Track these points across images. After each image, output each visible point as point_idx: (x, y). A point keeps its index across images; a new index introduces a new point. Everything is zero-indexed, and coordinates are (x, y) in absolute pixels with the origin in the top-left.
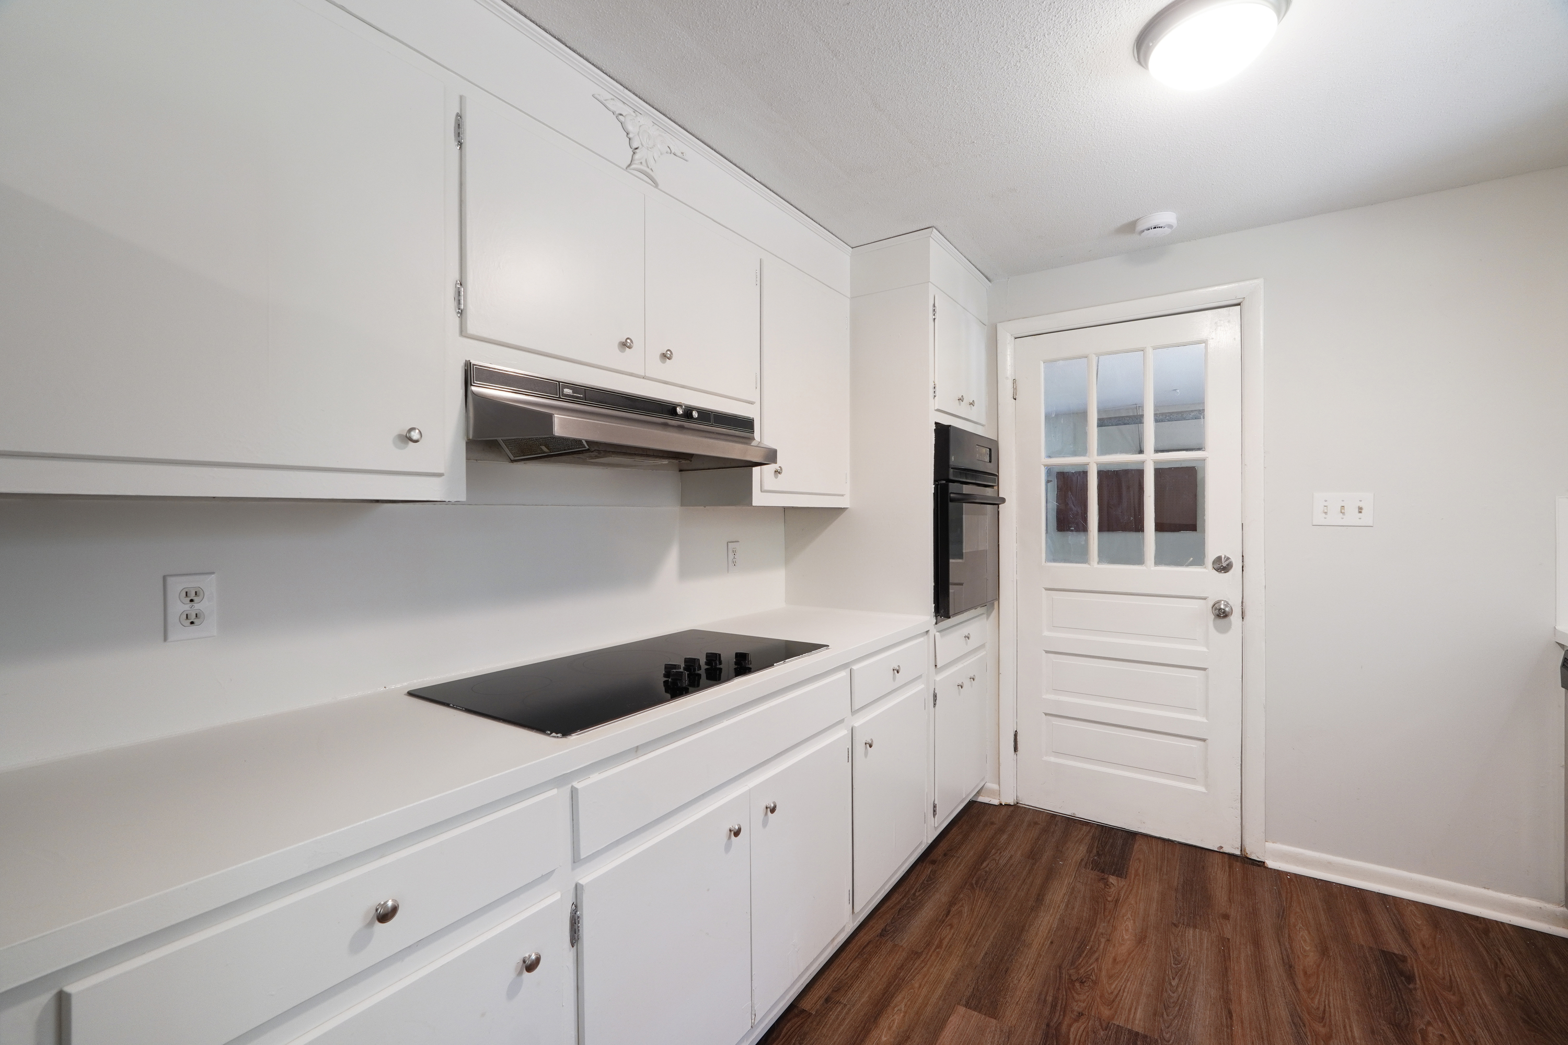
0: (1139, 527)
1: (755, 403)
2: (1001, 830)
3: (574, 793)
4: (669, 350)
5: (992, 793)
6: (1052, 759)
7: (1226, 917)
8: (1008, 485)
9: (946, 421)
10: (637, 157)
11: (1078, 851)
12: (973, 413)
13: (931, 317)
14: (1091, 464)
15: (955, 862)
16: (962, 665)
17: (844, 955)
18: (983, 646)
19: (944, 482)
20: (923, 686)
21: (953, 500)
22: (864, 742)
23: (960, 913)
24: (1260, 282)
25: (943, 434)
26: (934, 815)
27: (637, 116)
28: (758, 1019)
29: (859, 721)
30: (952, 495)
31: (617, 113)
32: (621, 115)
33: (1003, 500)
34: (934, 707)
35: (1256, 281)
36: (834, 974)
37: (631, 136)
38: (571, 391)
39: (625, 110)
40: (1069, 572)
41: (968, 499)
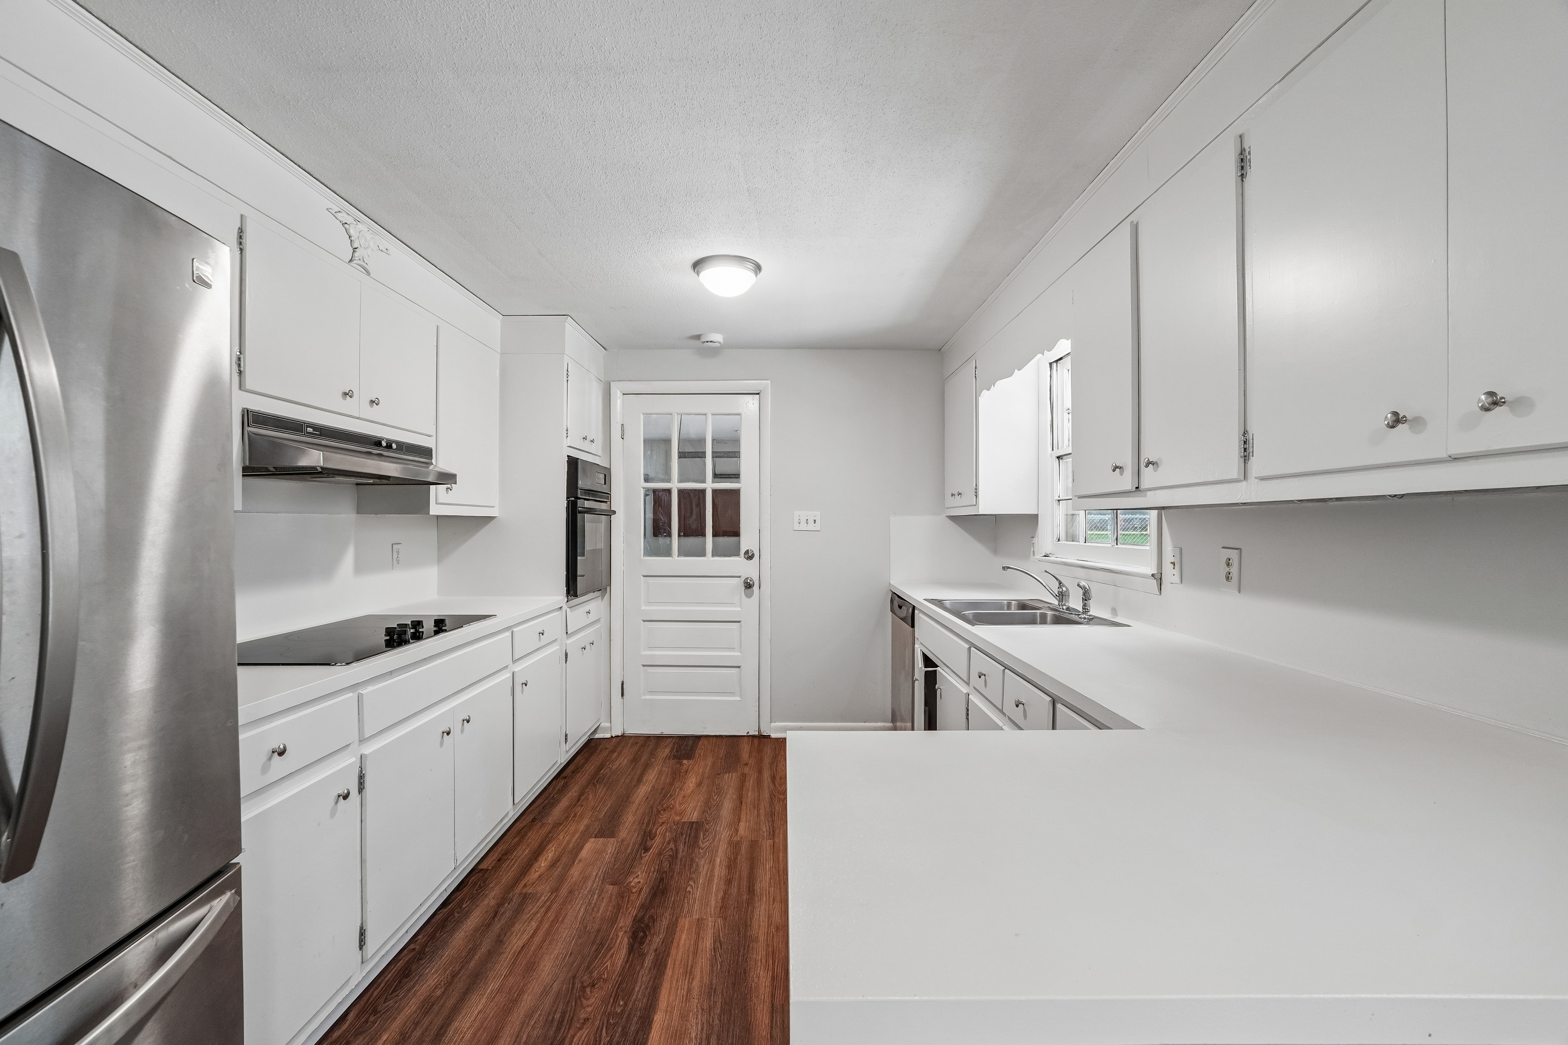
0: (703, 534)
1: (433, 436)
2: (613, 751)
3: (360, 698)
4: (377, 398)
5: (606, 730)
6: (648, 697)
7: (747, 764)
8: (618, 501)
9: (575, 454)
10: (356, 254)
11: (665, 751)
12: (593, 448)
13: (565, 379)
14: (673, 489)
15: (581, 775)
16: (585, 634)
17: (506, 837)
18: (598, 621)
19: (573, 499)
20: (558, 647)
21: (580, 512)
22: (521, 683)
23: (587, 799)
24: (769, 382)
25: (573, 464)
26: (566, 742)
27: (357, 224)
28: (459, 863)
29: (518, 668)
30: (579, 509)
31: (344, 223)
32: (346, 223)
33: (614, 512)
34: (566, 663)
35: (766, 381)
36: (500, 849)
37: (352, 239)
38: (312, 430)
39: (349, 220)
40: (659, 563)
41: (590, 511)
